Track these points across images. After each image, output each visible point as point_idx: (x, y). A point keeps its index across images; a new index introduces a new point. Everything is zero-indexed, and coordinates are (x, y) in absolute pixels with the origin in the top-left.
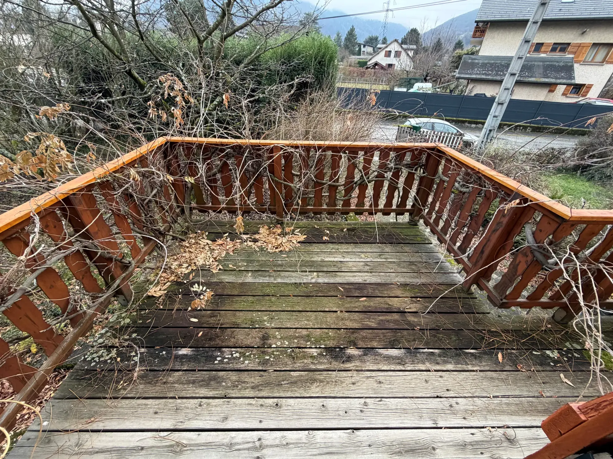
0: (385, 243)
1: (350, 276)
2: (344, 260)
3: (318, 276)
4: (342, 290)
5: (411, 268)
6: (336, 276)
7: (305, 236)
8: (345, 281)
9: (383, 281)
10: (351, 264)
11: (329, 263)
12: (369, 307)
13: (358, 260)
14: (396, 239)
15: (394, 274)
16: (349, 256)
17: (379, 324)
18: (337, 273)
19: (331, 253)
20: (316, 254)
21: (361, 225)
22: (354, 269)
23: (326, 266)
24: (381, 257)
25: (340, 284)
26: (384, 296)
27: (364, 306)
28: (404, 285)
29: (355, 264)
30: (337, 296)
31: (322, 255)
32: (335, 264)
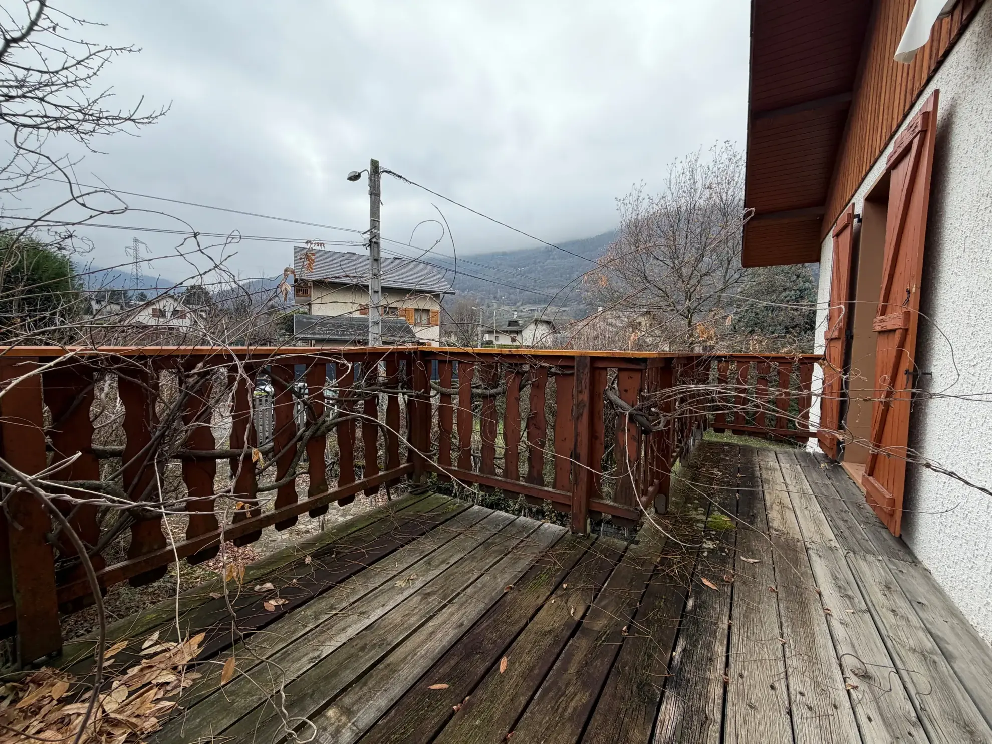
0: (414, 539)
1: (425, 641)
2: (373, 619)
3: (348, 712)
4: (445, 686)
5: (494, 552)
6: (393, 670)
7: (199, 638)
8: (426, 663)
9: (487, 601)
10: (396, 617)
11: (343, 654)
12: (531, 669)
13: (400, 598)
14: (423, 523)
15: (486, 578)
16: (374, 604)
17: (585, 685)
18: (390, 659)
19: (323, 629)
20: (281, 660)
21: (334, 534)
22: (414, 621)
23: (341, 667)
24: (433, 563)
25: (427, 675)
26: (522, 624)
27: (524, 677)
28: (522, 580)
29: (402, 609)
30: (453, 714)
31: (303, 650)
32: (361, 643)
